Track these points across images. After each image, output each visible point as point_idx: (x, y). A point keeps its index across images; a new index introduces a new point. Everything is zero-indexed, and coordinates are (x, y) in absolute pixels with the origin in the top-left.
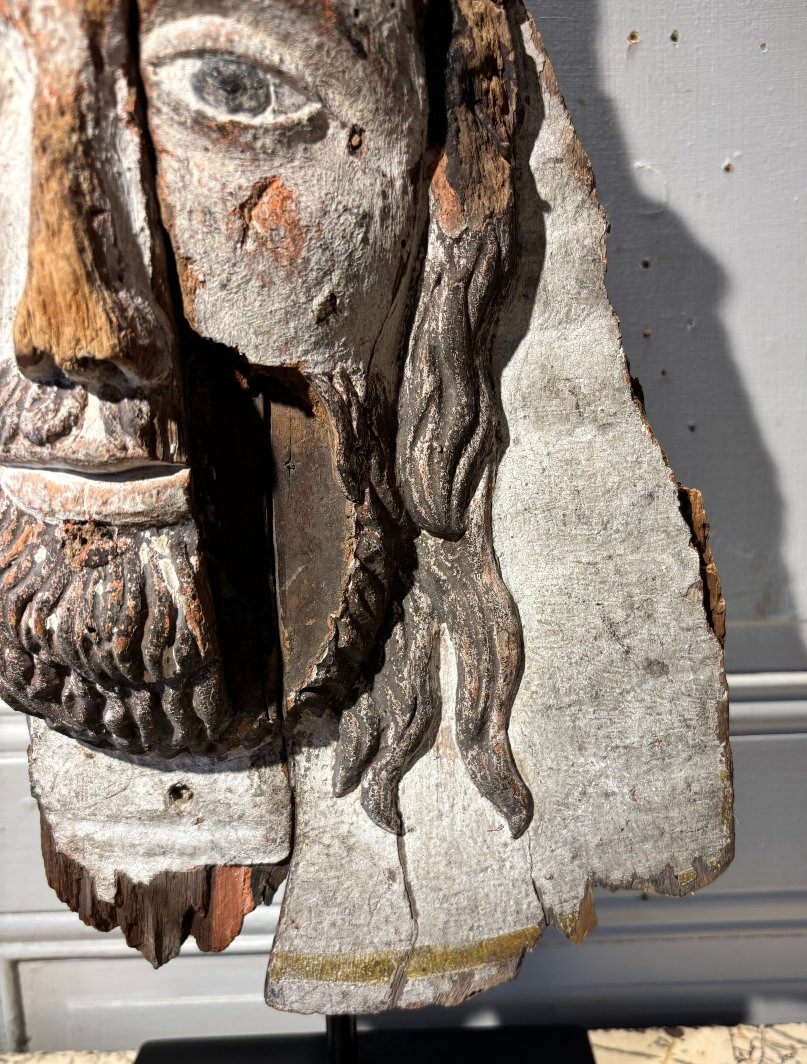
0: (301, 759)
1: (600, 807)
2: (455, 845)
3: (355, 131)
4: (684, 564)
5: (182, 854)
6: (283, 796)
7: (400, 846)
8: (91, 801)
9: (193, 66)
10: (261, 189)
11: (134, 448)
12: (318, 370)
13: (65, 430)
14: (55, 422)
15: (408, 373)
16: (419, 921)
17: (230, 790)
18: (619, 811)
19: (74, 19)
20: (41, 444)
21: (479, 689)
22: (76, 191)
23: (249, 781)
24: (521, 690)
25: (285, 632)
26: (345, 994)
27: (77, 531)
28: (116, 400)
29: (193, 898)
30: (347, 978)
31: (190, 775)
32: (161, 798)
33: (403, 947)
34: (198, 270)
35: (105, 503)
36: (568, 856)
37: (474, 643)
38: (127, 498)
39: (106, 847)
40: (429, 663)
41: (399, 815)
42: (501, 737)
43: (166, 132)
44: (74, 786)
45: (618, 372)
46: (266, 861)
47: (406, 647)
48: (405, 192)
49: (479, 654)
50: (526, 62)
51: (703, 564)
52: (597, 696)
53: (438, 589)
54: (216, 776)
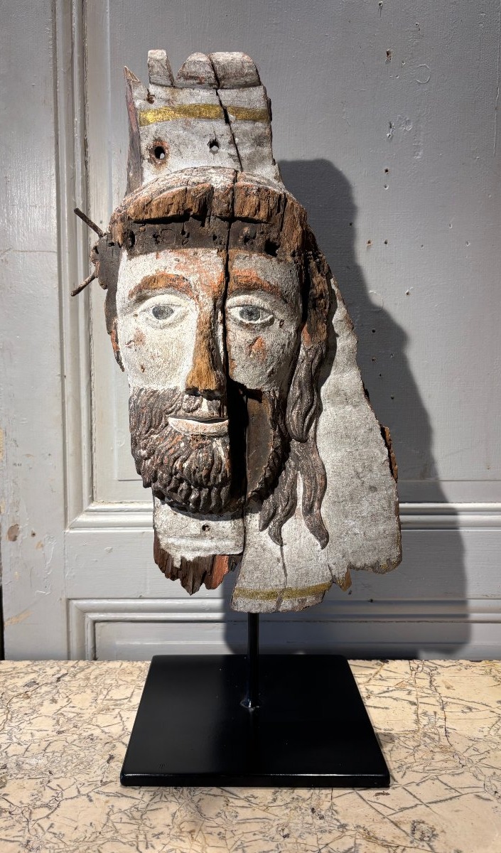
0: (248, 517)
1: (352, 538)
2: (301, 550)
3: (282, 321)
4: (383, 453)
5: (205, 550)
6: (242, 530)
7: (282, 550)
9: (240, 309)
10: (255, 341)
11: (216, 414)
12: (267, 390)
13: (196, 409)
14: (193, 406)
15: (291, 389)
16: (288, 577)
18: (359, 540)
19: (210, 298)
20: (189, 412)
21: (311, 494)
22: (209, 345)
24: (326, 496)
25: (248, 472)
26: (260, 605)
27: (195, 437)
28: (211, 400)
29: (207, 568)
30: (261, 598)
33: (282, 587)
34: (236, 363)
35: (205, 430)
36: (341, 556)
37: (310, 478)
38: (211, 428)
39: (179, 547)
40: (293, 485)
41: (282, 538)
42: (318, 512)
43: (230, 325)
45: (360, 388)
46: (235, 553)
47: (286, 479)
48: (295, 336)
49: (312, 482)
50: (332, 291)
51: (389, 453)
52: (352, 498)
53: (297, 459)
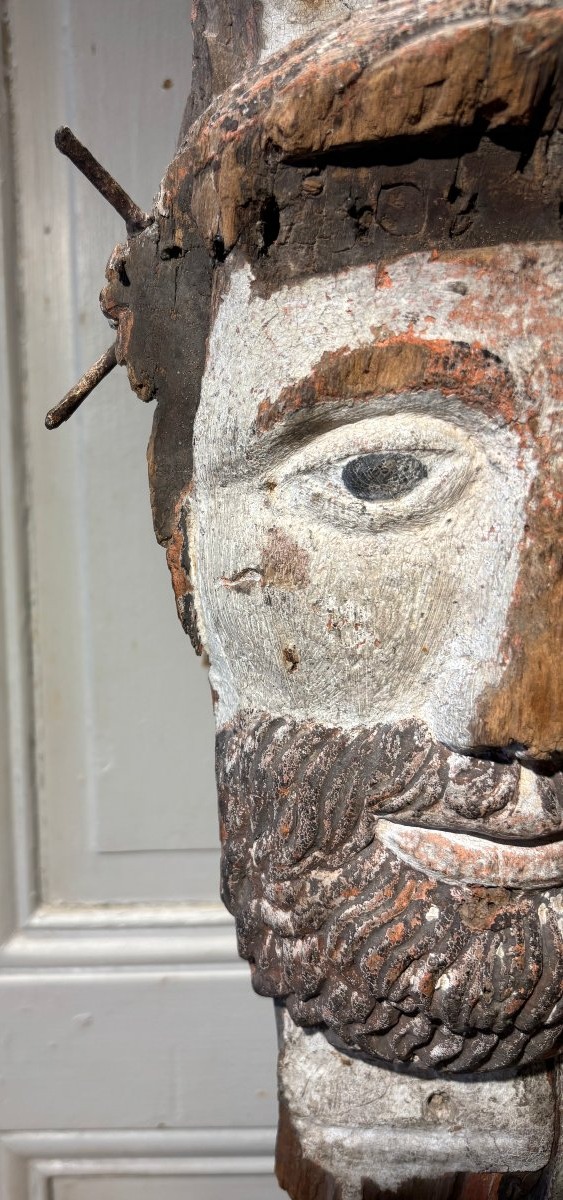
5: (432, 1161)
6: (546, 1105)
8: (343, 1109)
13: (501, 806)
17: (494, 1100)
23: (513, 1091)
31: (452, 1083)
32: (419, 1106)
35: (521, 870)
44: (327, 1093)
46: (525, 1168)
54: (480, 1085)
